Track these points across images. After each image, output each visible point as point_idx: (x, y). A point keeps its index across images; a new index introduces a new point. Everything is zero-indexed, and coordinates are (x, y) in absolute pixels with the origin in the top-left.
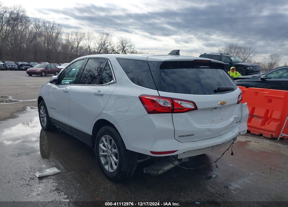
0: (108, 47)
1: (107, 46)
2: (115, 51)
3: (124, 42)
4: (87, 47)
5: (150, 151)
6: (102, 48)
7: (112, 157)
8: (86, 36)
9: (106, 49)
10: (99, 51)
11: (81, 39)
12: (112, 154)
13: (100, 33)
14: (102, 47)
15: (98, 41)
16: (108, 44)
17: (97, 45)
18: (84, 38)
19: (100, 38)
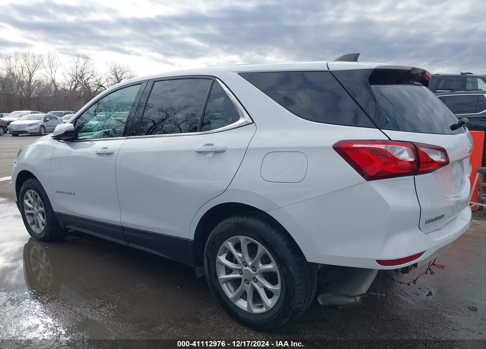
0: (90, 80)
1: (88, 79)
2: (104, 87)
3: (119, 70)
4: (49, 81)
5: (376, 260)
6: (78, 83)
7: (257, 281)
8: (46, 62)
9: (86, 84)
10: (73, 87)
11: (36, 66)
12: (256, 275)
13: (72, 55)
14: (78, 81)
15: (70, 71)
16: (89, 75)
17: (70, 78)
18: (42, 65)
19: (73, 65)
